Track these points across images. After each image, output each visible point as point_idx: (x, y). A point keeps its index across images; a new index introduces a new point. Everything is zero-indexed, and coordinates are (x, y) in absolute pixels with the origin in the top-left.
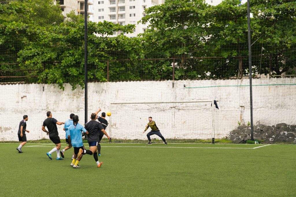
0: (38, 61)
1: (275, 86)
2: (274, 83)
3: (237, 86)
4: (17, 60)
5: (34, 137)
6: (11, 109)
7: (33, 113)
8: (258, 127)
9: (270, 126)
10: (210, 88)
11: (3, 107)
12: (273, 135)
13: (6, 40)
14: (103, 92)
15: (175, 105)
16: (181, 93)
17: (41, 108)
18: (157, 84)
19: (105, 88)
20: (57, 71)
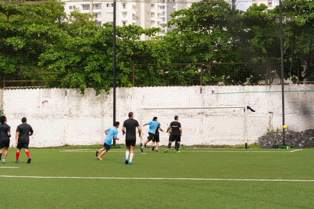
0: (61, 65)
1: (303, 92)
2: (302, 89)
3: (266, 92)
4: (38, 64)
5: (56, 143)
6: (31, 114)
7: (55, 119)
8: (288, 133)
9: (299, 131)
10: (238, 94)
11: (24, 112)
12: (303, 140)
13: (27, 42)
14: (129, 97)
15: (203, 111)
16: (209, 98)
17: (63, 113)
18: (185, 90)
19: (131, 93)
20: (80, 76)
